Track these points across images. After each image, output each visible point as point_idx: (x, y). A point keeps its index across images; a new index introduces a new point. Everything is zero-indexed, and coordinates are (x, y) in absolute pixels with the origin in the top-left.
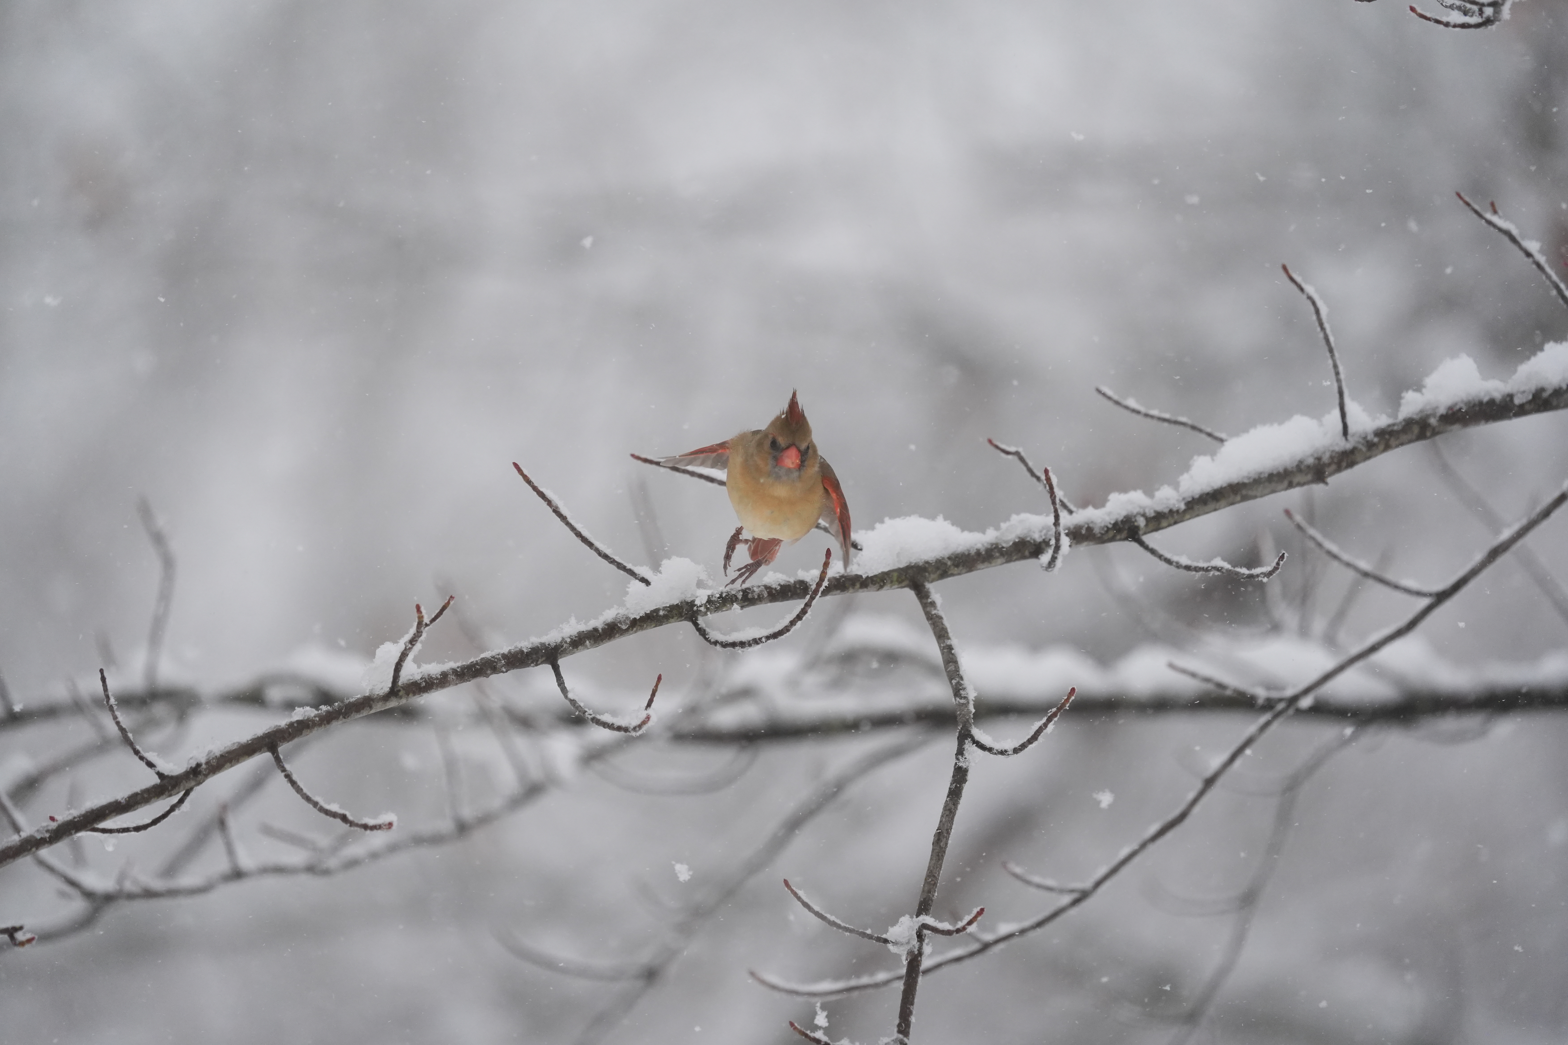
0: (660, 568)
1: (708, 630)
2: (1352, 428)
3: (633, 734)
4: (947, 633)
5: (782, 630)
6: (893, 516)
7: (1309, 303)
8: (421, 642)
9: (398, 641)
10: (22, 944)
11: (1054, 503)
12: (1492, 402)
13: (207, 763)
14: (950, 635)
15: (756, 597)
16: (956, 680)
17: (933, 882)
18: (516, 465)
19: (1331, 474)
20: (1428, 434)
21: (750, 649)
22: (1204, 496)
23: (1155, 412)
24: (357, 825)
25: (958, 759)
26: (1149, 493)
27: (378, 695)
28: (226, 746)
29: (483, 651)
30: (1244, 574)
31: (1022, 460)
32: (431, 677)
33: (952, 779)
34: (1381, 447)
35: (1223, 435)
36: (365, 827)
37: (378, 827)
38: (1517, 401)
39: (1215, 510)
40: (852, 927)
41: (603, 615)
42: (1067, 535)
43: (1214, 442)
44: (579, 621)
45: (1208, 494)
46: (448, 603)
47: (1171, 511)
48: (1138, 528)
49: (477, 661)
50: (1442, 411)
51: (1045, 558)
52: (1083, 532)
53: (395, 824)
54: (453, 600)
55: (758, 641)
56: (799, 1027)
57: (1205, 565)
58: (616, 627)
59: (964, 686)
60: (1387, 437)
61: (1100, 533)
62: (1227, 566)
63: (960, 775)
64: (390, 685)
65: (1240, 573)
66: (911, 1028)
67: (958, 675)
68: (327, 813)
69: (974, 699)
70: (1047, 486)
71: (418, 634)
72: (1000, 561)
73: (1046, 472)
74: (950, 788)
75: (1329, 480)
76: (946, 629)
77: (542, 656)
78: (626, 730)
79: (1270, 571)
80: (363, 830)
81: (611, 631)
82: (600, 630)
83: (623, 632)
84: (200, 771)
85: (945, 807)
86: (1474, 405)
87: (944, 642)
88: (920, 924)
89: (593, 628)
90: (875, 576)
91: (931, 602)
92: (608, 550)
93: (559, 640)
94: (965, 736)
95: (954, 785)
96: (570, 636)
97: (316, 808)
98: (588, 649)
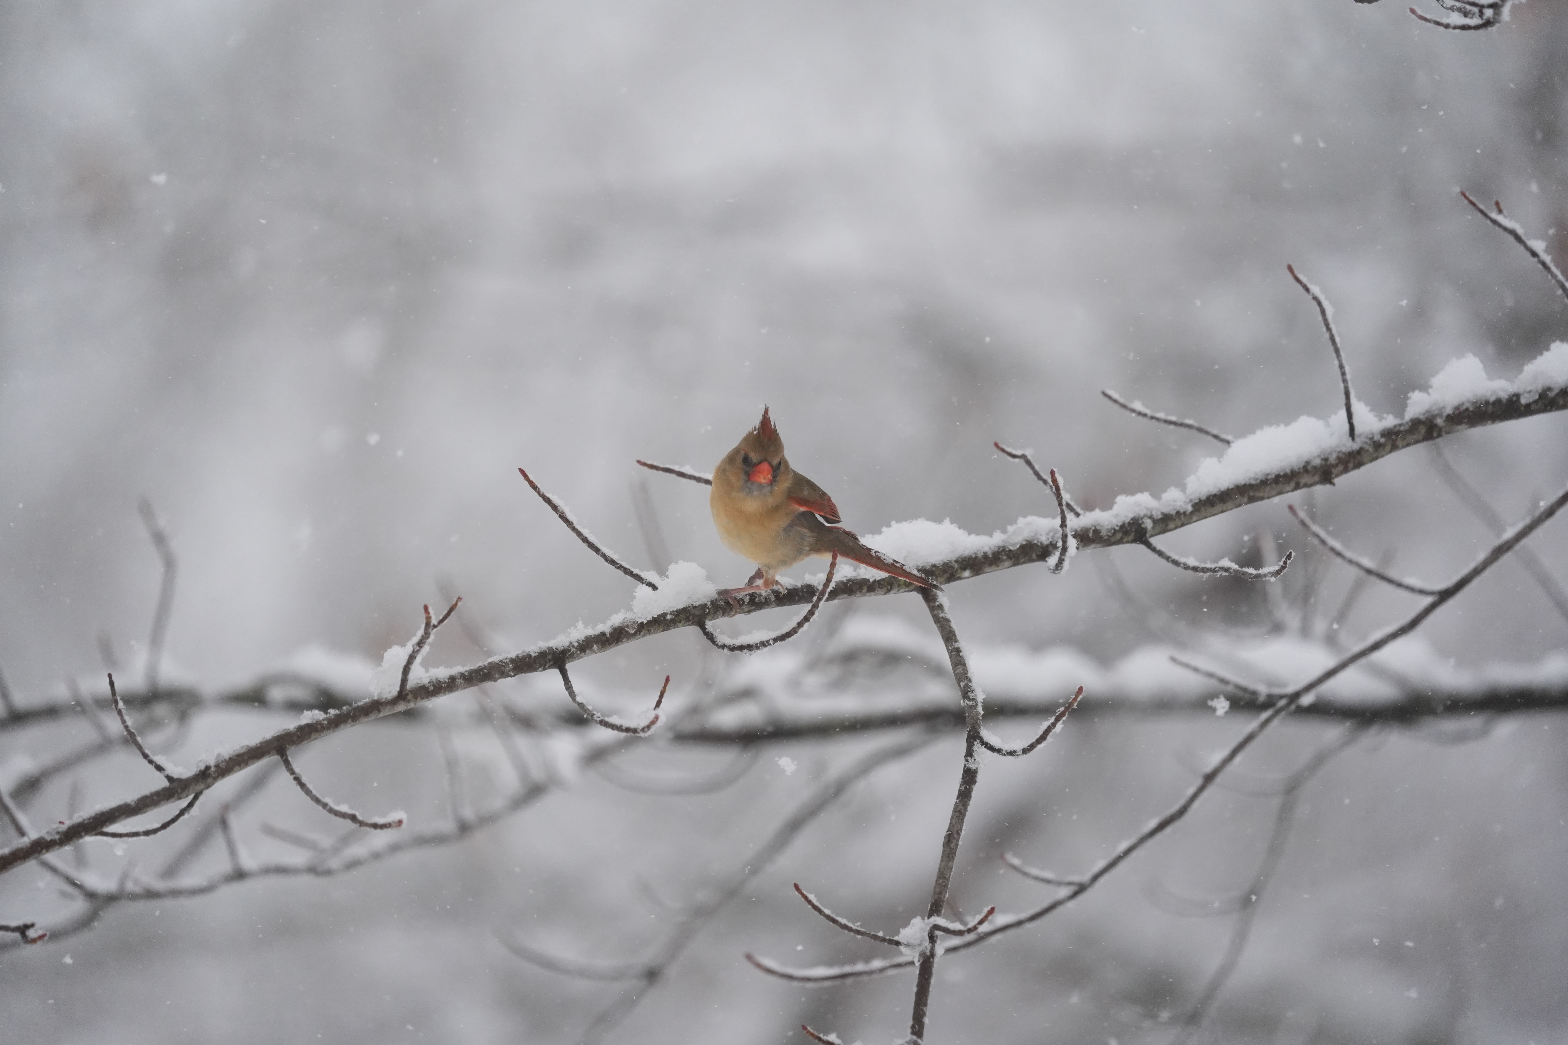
0: (667, 573)
1: (715, 634)
2: (1358, 429)
3: (642, 735)
4: (954, 635)
5: (790, 631)
6: (899, 520)
7: (1315, 303)
8: (429, 645)
9: (406, 643)
10: (34, 941)
11: (1060, 504)
12: (1498, 401)
13: (217, 766)
14: (958, 637)
15: (763, 601)
16: (964, 682)
17: (944, 884)
18: (522, 472)
19: (1337, 475)
20: (1435, 434)
21: (758, 652)
22: (1211, 498)
23: (1161, 415)
24: (367, 825)
25: (967, 761)
26: (1156, 495)
27: (386, 698)
28: (235, 749)
29: (490, 656)
30: (1251, 574)
31: (1029, 463)
32: (439, 681)
33: (961, 780)
34: (1388, 448)
35: (1229, 437)
36: (375, 826)
37: (388, 825)
38: (1523, 401)
39: (1222, 512)
40: (864, 930)
41: (610, 619)
42: (1074, 536)
43: (1220, 444)
44: (586, 625)
45: (1215, 495)
46: (456, 604)
47: (1178, 513)
48: (1145, 529)
49: (484, 665)
50: (1449, 411)
51: (1053, 560)
52: (1091, 534)
53: (405, 821)
54: (460, 601)
55: (766, 643)
56: (812, 1031)
57: (1213, 566)
58: (623, 631)
59: (972, 688)
60: (1394, 437)
61: (1107, 535)
62: (1235, 566)
63: (969, 777)
64: (398, 689)
65: (1248, 573)
66: (925, 1029)
67: (967, 677)
68: (337, 813)
69: (982, 701)
70: (1053, 487)
71: (426, 635)
72: (1007, 564)
73: (1053, 473)
74: (959, 790)
75: (1336, 481)
76: (954, 632)
77: (550, 661)
78: (635, 731)
79: (1277, 571)
80: (373, 829)
81: (618, 635)
82: (608, 635)
83: (629, 636)
84: (209, 773)
85: (955, 808)
86: (1481, 405)
87: (952, 644)
88: (931, 925)
89: (601, 633)
90: (883, 580)
91: (938, 605)
92: (615, 555)
93: (567, 644)
94: (974, 737)
95: (964, 786)
96: (578, 640)
97: (326, 809)
98: (596, 653)
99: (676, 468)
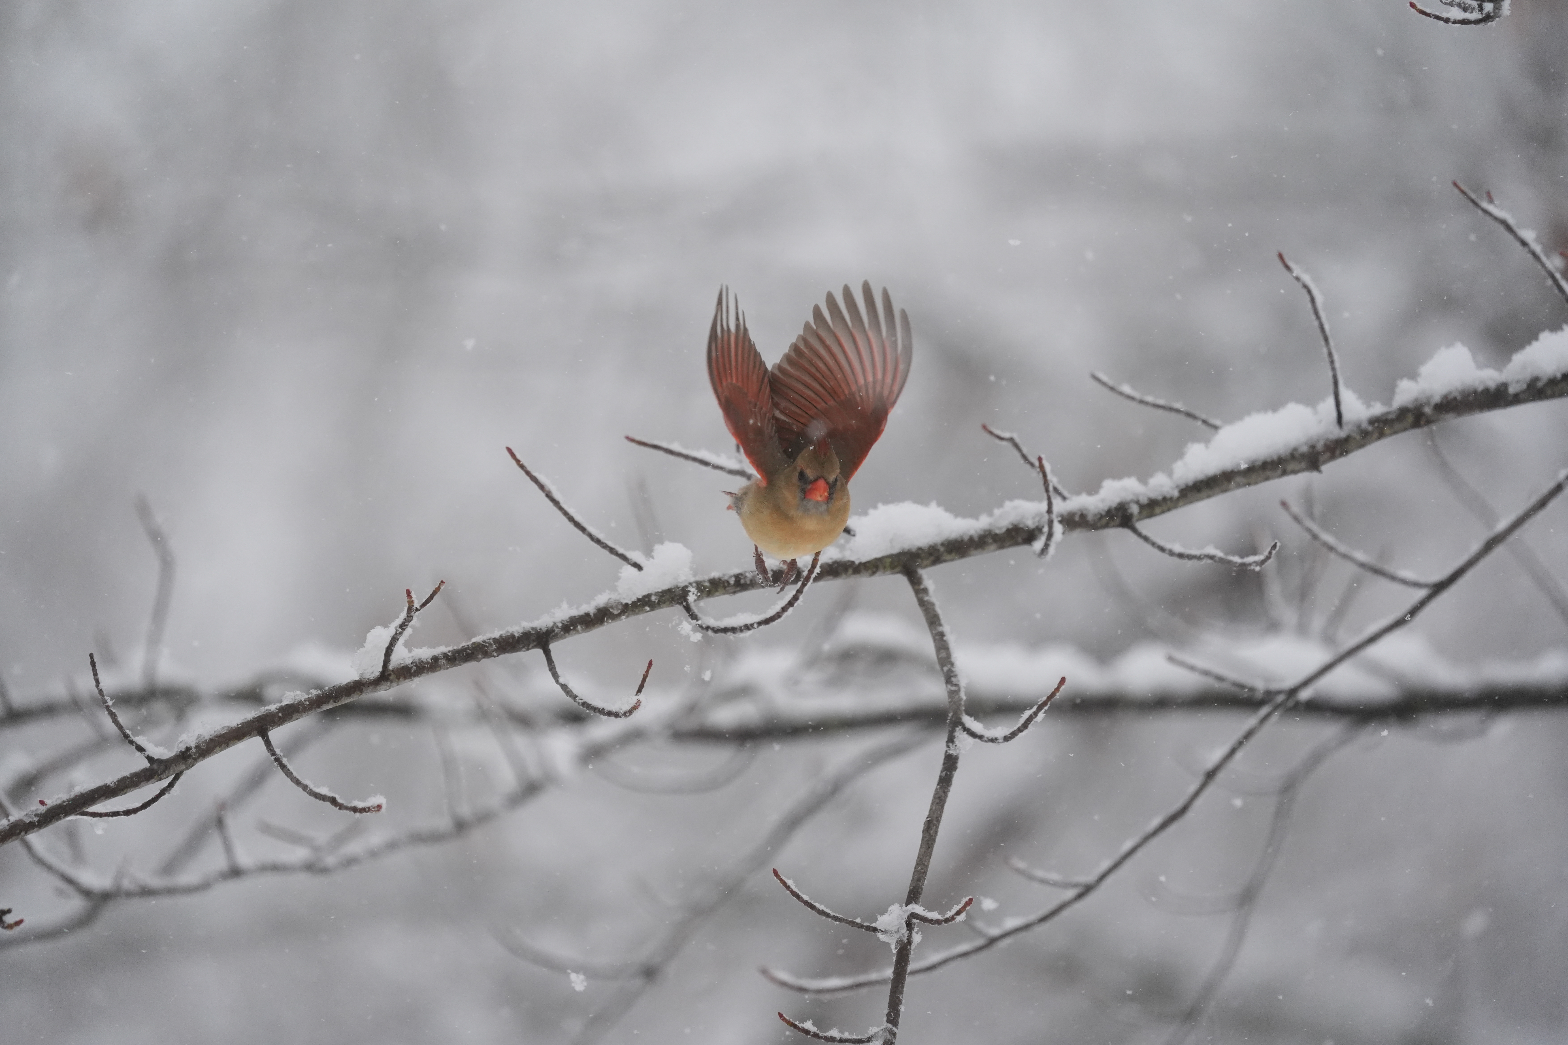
0: (653, 554)
1: (700, 615)
2: (1347, 416)
4: (939, 619)
5: (774, 616)
6: (886, 502)
7: (1304, 291)
8: (412, 627)
9: (389, 624)
10: (9, 926)
11: (1047, 490)
12: (1486, 391)
13: (197, 747)
14: (943, 621)
15: (750, 582)
16: (947, 667)
17: (923, 871)
18: (509, 450)
19: (1325, 462)
20: (1422, 423)
21: (742, 635)
22: (1198, 484)
23: (1150, 399)
24: (347, 808)
25: (948, 747)
26: (1143, 480)
27: (368, 679)
28: (216, 730)
29: (475, 636)
30: (1236, 563)
31: (1016, 446)
32: (422, 662)
33: (942, 766)
34: (1376, 435)
35: (1217, 422)
36: (355, 809)
37: (367, 810)
38: (1512, 390)
40: (842, 917)
41: (595, 600)
42: (1060, 522)
43: (1209, 429)
44: (570, 605)
45: (1201, 481)
46: (439, 588)
47: (1165, 499)
48: (1131, 515)
49: (468, 645)
50: (1437, 399)
51: (1038, 545)
52: (1077, 518)
53: (384, 807)
54: (443, 585)
55: (750, 626)
56: (787, 1018)
57: (1198, 553)
58: (607, 612)
59: (955, 673)
60: (1381, 425)
61: (1093, 520)
62: (1219, 554)
63: (950, 763)
64: (381, 669)
65: (1233, 562)
66: (900, 1017)
67: (950, 661)
68: (317, 796)
69: (965, 686)
70: (1041, 473)
71: (409, 618)
72: (993, 547)
73: (1040, 459)
74: (940, 776)
75: (1324, 468)
76: (938, 616)
77: (534, 641)
78: (616, 715)
79: (1262, 560)
80: (352, 812)
81: (602, 616)
82: (592, 615)
83: (614, 617)
84: (190, 754)
85: (935, 795)
86: (1469, 395)
87: (936, 628)
88: (909, 913)
89: (585, 613)
90: (868, 562)
91: (923, 588)
92: (602, 535)
93: (551, 625)
94: (956, 723)
95: (945, 773)
96: (562, 620)
97: (306, 792)
98: (580, 633)
99: (664, 445)
